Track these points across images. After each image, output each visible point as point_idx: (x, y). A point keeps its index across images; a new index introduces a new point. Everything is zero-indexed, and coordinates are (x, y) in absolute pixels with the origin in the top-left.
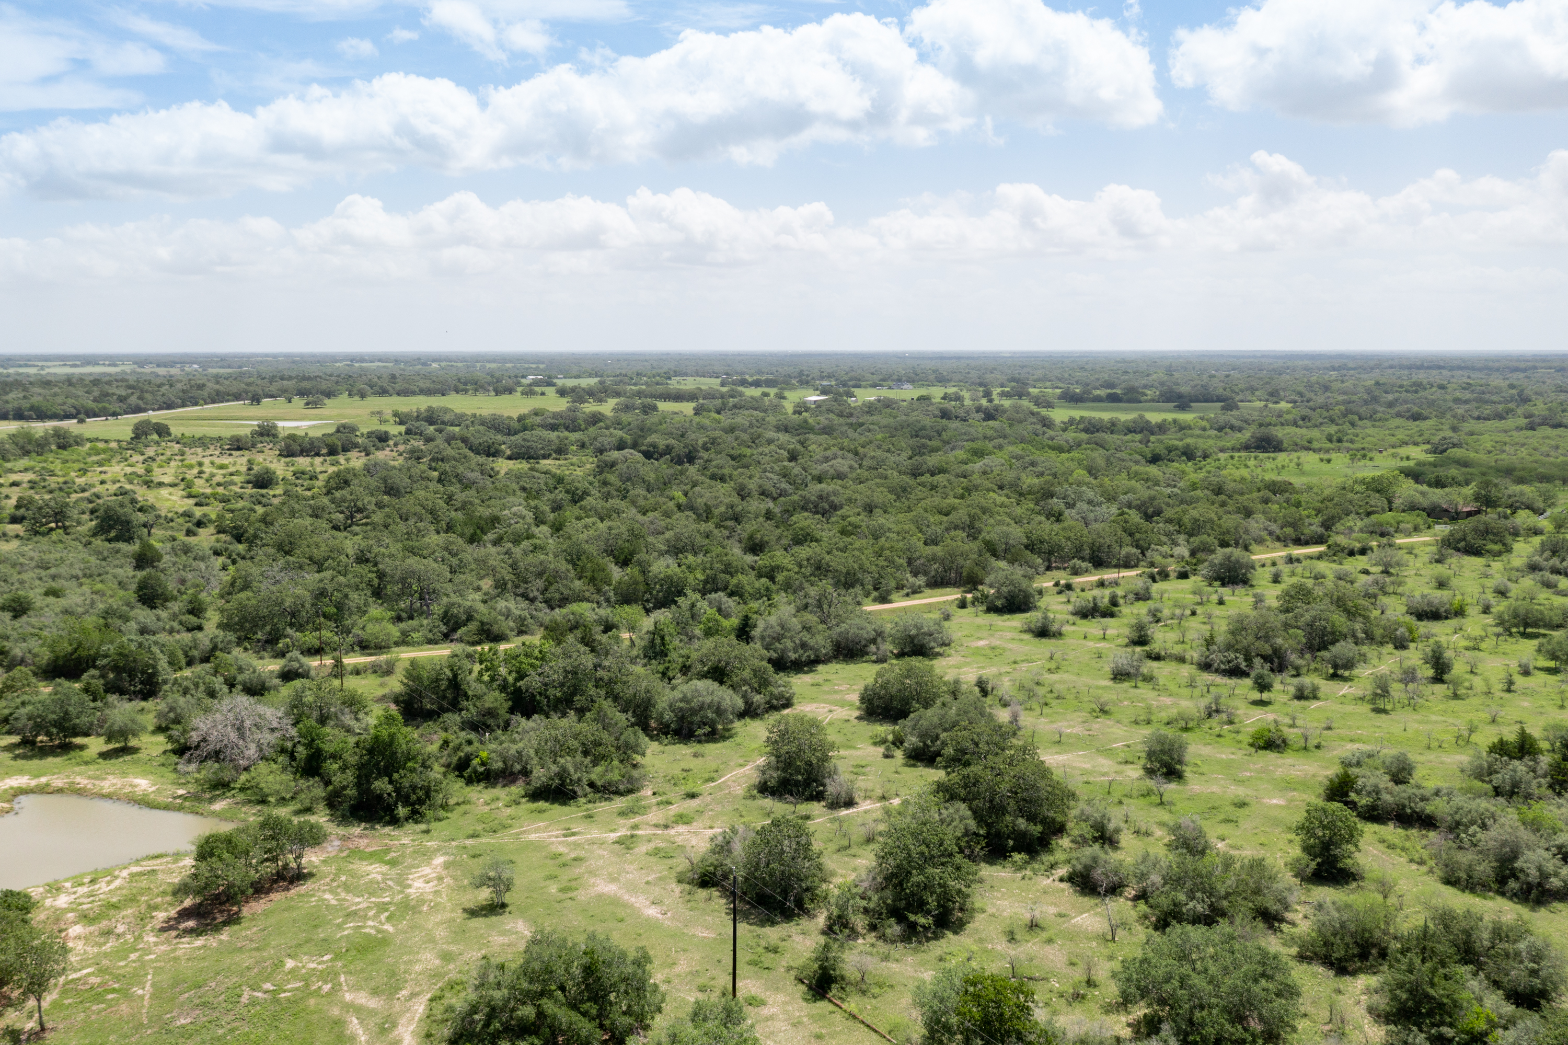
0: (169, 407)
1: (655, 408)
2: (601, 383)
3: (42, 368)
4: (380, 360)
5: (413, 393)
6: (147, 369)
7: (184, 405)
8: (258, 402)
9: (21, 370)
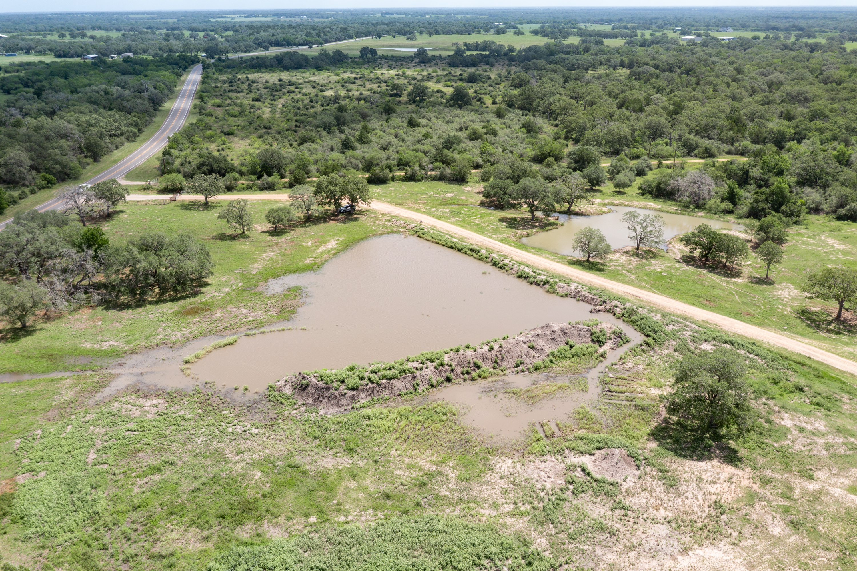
0: (339, 40)
1: (602, 43)
2: (542, 27)
3: (233, 18)
4: (397, 13)
5: (453, 33)
6: (282, 19)
7: (345, 39)
8: (380, 37)
9: (219, 19)
